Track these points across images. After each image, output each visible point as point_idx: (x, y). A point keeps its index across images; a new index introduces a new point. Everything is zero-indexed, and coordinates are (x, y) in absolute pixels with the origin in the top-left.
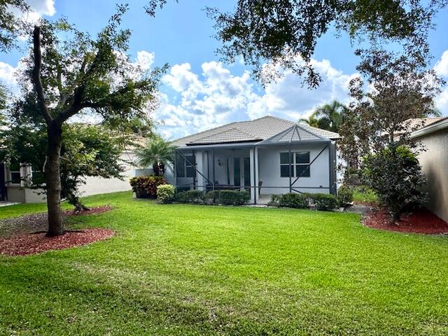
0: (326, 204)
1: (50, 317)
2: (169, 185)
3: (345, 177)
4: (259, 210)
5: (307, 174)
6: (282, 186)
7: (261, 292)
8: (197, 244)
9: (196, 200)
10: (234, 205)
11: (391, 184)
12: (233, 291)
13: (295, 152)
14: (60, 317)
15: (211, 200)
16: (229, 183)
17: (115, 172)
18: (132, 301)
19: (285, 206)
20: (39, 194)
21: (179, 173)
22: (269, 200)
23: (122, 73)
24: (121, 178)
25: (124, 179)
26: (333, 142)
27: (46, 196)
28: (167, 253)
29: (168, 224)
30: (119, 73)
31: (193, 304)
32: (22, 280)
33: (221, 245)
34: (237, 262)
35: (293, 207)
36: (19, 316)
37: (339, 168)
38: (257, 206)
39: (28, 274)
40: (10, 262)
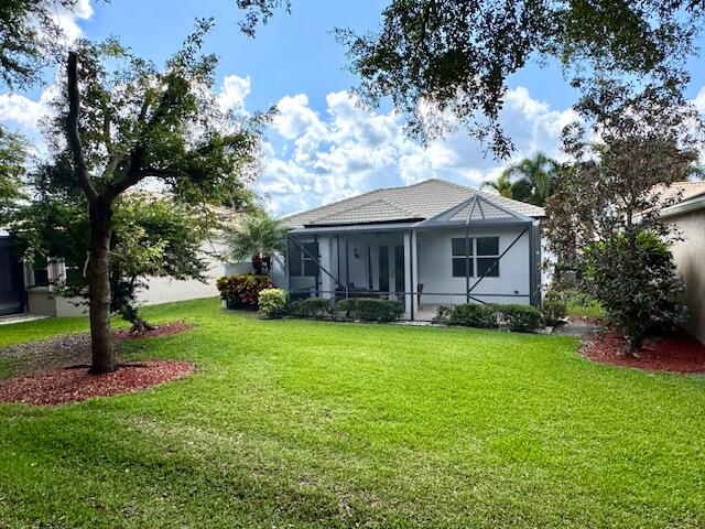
0: (524, 322)
1: (97, 507)
2: (278, 290)
3: (553, 280)
4: (418, 330)
5: (495, 273)
6: (454, 291)
7: (419, 471)
8: (321, 387)
9: (319, 313)
10: (379, 322)
11: (626, 292)
12: (376, 468)
13: (475, 236)
14: (113, 510)
15: (343, 313)
16: (371, 287)
17: (194, 270)
18: (221, 481)
19: (458, 324)
20: (77, 305)
21: (293, 269)
22: (433, 315)
23: (205, 122)
24: (203, 279)
25: (208, 281)
26: (536, 223)
27: (88, 308)
28: (274, 403)
29: (276, 354)
30: (199, 121)
31: (315, 488)
32: (53, 447)
33: (357, 390)
34: (384, 418)
35: (473, 325)
36: (50, 507)
37: (545, 265)
38: (415, 323)
39: (63, 437)
40: (36, 415)
